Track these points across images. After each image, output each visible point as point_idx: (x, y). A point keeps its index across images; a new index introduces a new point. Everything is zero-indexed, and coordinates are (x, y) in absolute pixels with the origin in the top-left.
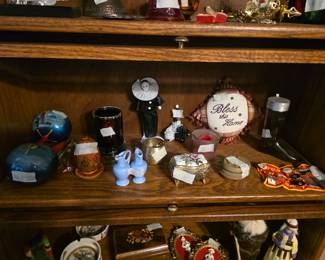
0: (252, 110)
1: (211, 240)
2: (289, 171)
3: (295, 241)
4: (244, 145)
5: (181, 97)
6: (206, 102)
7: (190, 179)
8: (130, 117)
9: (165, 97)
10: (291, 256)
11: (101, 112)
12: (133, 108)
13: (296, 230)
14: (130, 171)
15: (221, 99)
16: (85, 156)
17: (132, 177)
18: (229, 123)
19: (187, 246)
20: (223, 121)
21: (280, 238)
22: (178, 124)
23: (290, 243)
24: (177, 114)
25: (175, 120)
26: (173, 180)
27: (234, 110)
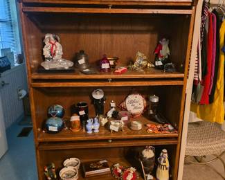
0: (145, 102)
1: (132, 168)
2: (159, 127)
3: (167, 160)
4: (144, 118)
5: (114, 97)
6: (125, 99)
7: (116, 129)
8: (91, 107)
9: (107, 97)
10: (166, 169)
11: (79, 105)
12: (92, 103)
13: (166, 155)
14: (93, 127)
15: (131, 97)
16: (75, 122)
17: (93, 130)
18: (135, 108)
19: (120, 171)
20: (133, 107)
21: (161, 159)
22: (113, 109)
23: (165, 162)
24: (113, 105)
25: (112, 107)
26: (110, 130)
27: (137, 102)
